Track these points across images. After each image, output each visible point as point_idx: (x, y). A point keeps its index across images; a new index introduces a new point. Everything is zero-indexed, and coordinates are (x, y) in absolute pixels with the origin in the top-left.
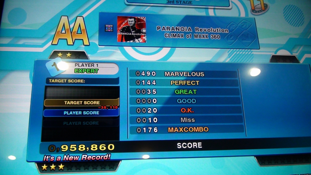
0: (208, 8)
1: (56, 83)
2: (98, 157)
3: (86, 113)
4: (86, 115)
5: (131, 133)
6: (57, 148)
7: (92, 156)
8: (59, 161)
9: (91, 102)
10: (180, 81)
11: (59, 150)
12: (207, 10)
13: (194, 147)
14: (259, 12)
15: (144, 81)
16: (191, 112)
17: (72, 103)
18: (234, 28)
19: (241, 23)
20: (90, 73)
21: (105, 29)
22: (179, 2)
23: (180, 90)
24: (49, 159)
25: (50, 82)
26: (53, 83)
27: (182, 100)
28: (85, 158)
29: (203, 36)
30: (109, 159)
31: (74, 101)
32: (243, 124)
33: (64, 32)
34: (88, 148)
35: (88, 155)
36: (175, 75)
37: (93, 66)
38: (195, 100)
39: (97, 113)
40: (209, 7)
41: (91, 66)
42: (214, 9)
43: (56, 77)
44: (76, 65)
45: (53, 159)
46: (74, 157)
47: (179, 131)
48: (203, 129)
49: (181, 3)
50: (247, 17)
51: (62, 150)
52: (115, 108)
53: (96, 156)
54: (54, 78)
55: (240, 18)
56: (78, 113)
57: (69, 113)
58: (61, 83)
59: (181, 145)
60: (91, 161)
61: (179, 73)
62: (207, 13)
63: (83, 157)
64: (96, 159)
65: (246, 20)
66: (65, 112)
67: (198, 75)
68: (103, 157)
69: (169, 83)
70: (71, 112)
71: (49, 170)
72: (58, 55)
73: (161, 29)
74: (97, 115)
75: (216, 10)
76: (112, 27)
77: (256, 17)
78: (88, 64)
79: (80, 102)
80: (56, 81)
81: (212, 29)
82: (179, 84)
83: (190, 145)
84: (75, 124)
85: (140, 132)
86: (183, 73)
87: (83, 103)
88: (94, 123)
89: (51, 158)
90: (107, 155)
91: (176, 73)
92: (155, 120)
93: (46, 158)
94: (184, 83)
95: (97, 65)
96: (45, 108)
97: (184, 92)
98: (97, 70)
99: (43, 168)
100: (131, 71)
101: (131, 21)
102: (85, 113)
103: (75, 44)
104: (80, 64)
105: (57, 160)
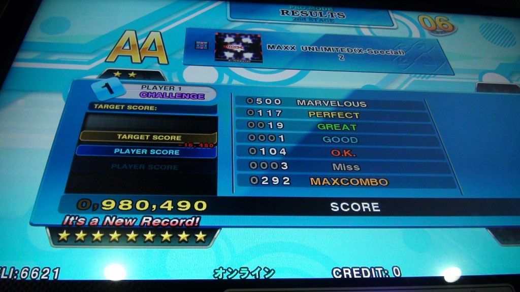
0: (359, 27)
1: (106, 109)
2: (174, 222)
3: (155, 152)
4: (155, 155)
5: (239, 184)
6: (94, 204)
7: (162, 220)
8: (94, 225)
9: (166, 136)
10: (324, 113)
11: (97, 208)
12: (358, 29)
13: (364, 210)
15: (260, 111)
16: (351, 155)
17: (130, 138)
18: (406, 50)
21: (196, 46)
23: (327, 125)
24: (74, 222)
25: (96, 107)
26: (101, 109)
27: (331, 138)
28: (147, 223)
30: (196, 225)
31: (134, 134)
32: (451, 175)
33: (127, 47)
34: (154, 207)
35: (154, 218)
37: (173, 89)
38: (356, 139)
39: (177, 152)
41: (169, 89)
42: (369, 28)
43: (106, 102)
44: (143, 88)
46: (126, 220)
47: (331, 184)
48: (378, 181)
50: (424, 38)
51: (103, 208)
52: (209, 147)
53: (170, 220)
54: (103, 103)
55: (412, 39)
56: (141, 152)
57: (123, 151)
58: (115, 110)
59: (339, 206)
60: (160, 227)
61: (322, 102)
63: (144, 221)
64: (169, 225)
67: (356, 105)
68: (184, 222)
69: (305, 114)
70: (128, 150)
71: (72, 241)
72: (115, 75)
74: (174, 155)
75: (373, 30)
76: (207, 44)
77: (440, 39)
78: (164, 87)
79: (146, 137)
80: (106, 106)
82: (323, 116)
84: (133, 167)
85: (256, 183)
86: (329, 103)
87: (151, 138)
88: (169, 167)
89: (79, 220)
90: (193, 219)
91: (316, 101)
93: (69, 220)
94: (332, 115)
95: (180, 88)
96: (80, 142)
97: (333, 127)
99: (60, 236)
100: (237, 97)
102: (153, 152)
103: (143, 62)
104: (151, 87)
105: (91, 223)
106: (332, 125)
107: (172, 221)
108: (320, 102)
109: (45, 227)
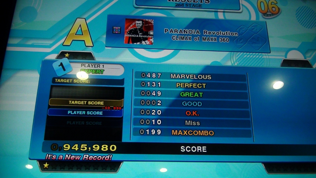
0: (217, 12)
1: (62, 83)
2: (99, 158)
3: (90, 113)
4: (90, 115)
5: (134, 134)
6: (60, 147)
7: (93, 157)
8: (61, 160)
9: (95, 102)
10: (186, 84)
11: (61, 149)
12: (216, 13)
13: (198, 151)
14: (270, 15)
15: (149, 83)
16: (196, 115)
17: (76, 103)
18: (244, 32)
19: (252, 27)
20: (96, 73)
21: (113, 31)
22: (189, 5)
23: (186, 93)
24: (51, 158)
25: (56, 81)
26: (59, 83)
27: (187, 103)
28: (86, 158)
29: (212, 39)
30: (110, 159)
31: (78, 101)
32: (251, 129)
34: (90, 148)
35: (90, 155)
36: (181, 77)
37: (99, 66)
38: (201, 103)
39: (101, 113)
40: (219, 10)
41: (97, 67)
42: (224, 12)
43: (62, 77)
44: (82, 66)
45: (55, 158)
46: (76, 156)
47: (183, 134)
48: (208, 133)
49: (190, 6)
50: (258, 21)
51: (65, 149)
52: (119, 109)
53: (97, 157)
54: (60, 78)
55: (250, 21)
56: (82, 113)
57: (73, 112)
58: (67, 83)
59: (185, 148)
60: (92, 161)
61: (185, 75)
62: (217, 16)
63: (84, 157)
64: (97, 159)
65: (256, 23)
66: (69, 111)
67: (205, 77)
68: (104, 158)
69: (174, 85)
70: (75, 111)
72: (65, 56)
73: (169, 31)
74: (100, 115)
75: (226, 14)
76: (120, 29)
77: (268, 21)
78: (94, 65)
79: (84, 102)
80: (62, 80)
81: (221, 32)
82: (185, 87)
83: (194, 149)
84: (78, 123)
85: (143, 133)
86: (190, 76)
87: (87, 103)
88: (97, 123)
89: (53, 157)
90: (109, 156)
91: (182, 75)
92: (159, 122)
93: (48, 157)
94: (190, 85)
95: (103, 66)
96: (49, 107)
97: (189, 95)
98: (103, 71)
99: (44, 166)
100: (136, 73)
101: (139, 24)
102: (88, 113)
104: (87, 65)
105: (59, 159)
106: (189, 93)
107: (98, 157)
108: (184, 75)
109: (36, 161)
